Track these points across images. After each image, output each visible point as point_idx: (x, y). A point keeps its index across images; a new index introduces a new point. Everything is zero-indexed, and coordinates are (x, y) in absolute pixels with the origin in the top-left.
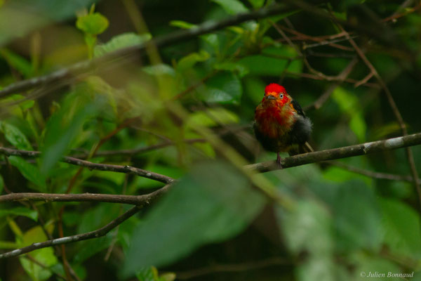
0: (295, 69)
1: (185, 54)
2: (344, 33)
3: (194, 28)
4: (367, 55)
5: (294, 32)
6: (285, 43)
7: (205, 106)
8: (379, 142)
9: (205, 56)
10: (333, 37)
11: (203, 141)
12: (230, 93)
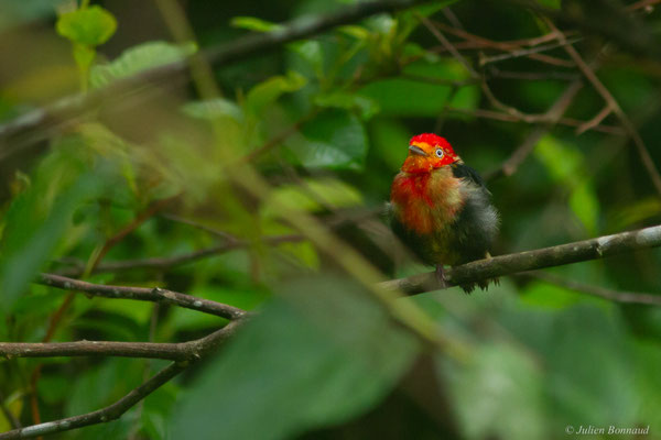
0: (465, 103)
1: (261, 80)
2: (555, 35)
3: (277, 30)
4: (598, 74)
5: (462, 34)
6: (445, 54)
7: (303, 173)
8: (625, 234)
9: (296, 81)
10: (534, 42)
11: (298, 239)
12: (346, 149)
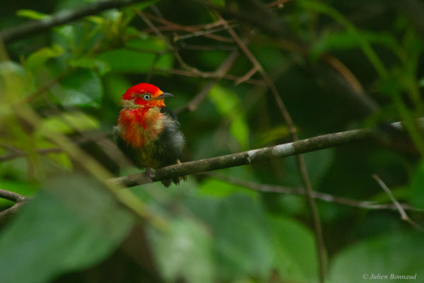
0: (164, 65)
1: (35, 50)
2: (221, 22)
3: (46, 19)
4: (249, 47)
5: (163, 21)
6: (152, 34)
7: (61, 110)
8: (265, 149)
9: (58, 51)
10: (208, 26)
11: (58, 151)
12: (89, 94)
